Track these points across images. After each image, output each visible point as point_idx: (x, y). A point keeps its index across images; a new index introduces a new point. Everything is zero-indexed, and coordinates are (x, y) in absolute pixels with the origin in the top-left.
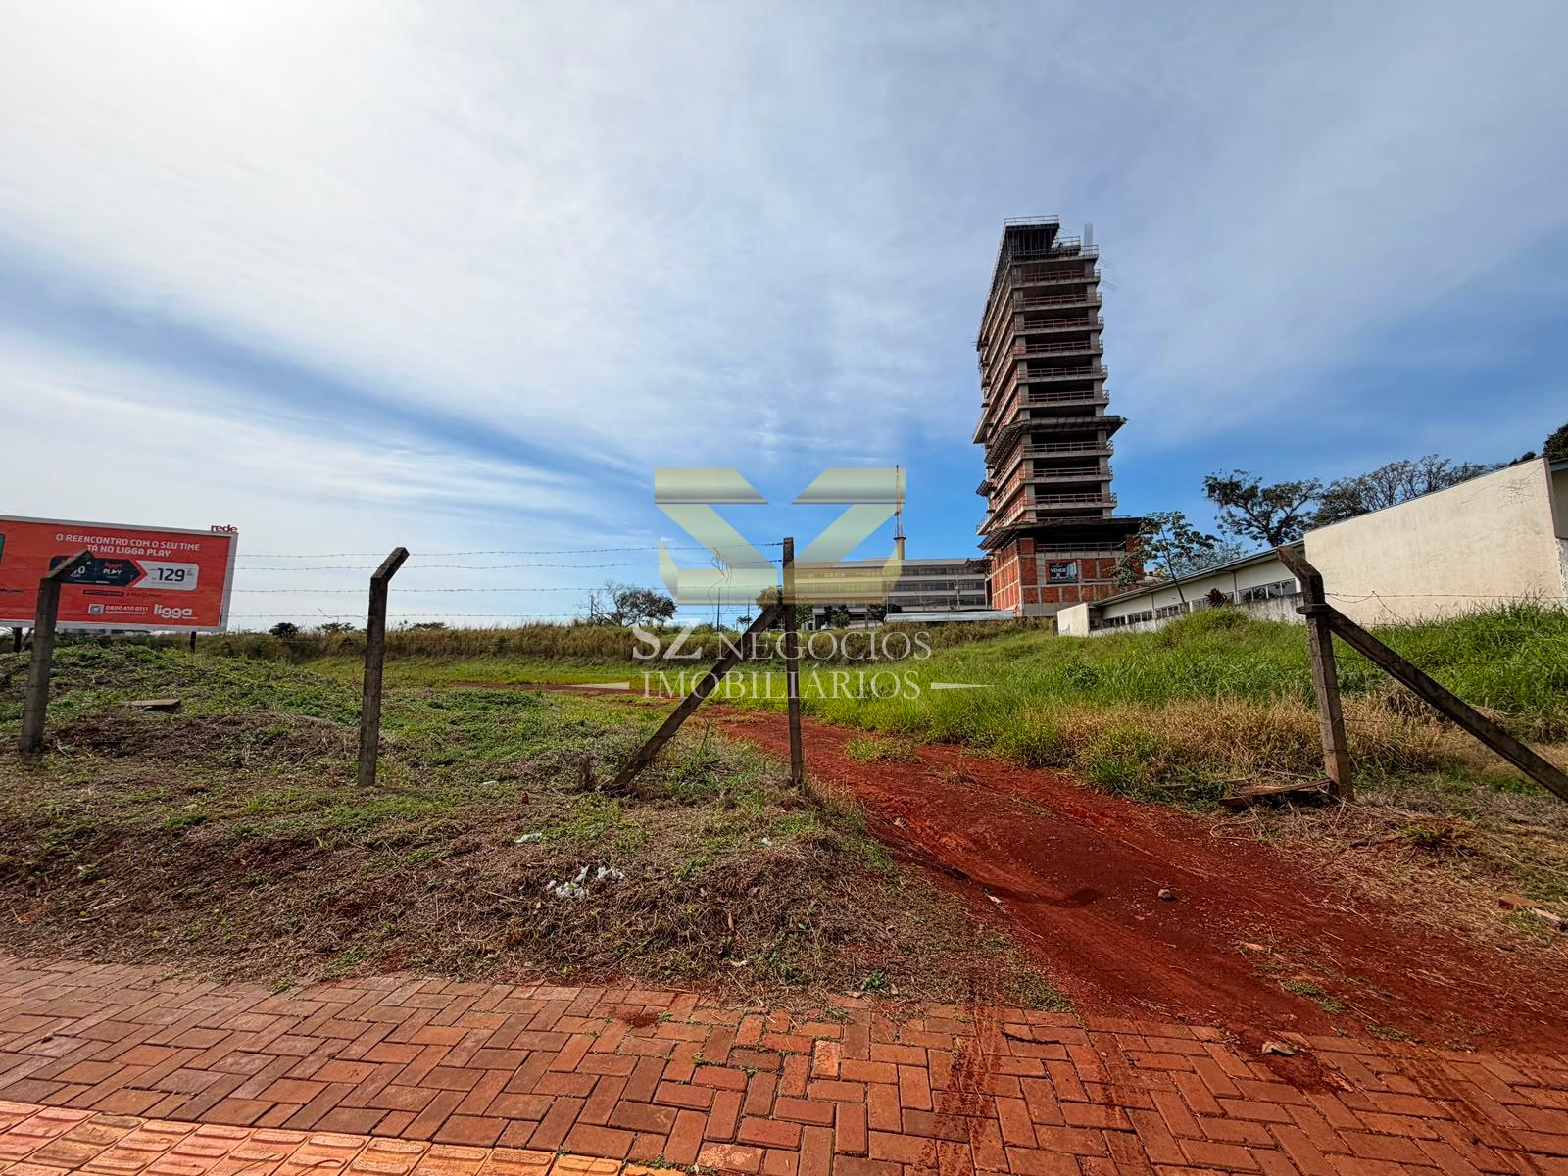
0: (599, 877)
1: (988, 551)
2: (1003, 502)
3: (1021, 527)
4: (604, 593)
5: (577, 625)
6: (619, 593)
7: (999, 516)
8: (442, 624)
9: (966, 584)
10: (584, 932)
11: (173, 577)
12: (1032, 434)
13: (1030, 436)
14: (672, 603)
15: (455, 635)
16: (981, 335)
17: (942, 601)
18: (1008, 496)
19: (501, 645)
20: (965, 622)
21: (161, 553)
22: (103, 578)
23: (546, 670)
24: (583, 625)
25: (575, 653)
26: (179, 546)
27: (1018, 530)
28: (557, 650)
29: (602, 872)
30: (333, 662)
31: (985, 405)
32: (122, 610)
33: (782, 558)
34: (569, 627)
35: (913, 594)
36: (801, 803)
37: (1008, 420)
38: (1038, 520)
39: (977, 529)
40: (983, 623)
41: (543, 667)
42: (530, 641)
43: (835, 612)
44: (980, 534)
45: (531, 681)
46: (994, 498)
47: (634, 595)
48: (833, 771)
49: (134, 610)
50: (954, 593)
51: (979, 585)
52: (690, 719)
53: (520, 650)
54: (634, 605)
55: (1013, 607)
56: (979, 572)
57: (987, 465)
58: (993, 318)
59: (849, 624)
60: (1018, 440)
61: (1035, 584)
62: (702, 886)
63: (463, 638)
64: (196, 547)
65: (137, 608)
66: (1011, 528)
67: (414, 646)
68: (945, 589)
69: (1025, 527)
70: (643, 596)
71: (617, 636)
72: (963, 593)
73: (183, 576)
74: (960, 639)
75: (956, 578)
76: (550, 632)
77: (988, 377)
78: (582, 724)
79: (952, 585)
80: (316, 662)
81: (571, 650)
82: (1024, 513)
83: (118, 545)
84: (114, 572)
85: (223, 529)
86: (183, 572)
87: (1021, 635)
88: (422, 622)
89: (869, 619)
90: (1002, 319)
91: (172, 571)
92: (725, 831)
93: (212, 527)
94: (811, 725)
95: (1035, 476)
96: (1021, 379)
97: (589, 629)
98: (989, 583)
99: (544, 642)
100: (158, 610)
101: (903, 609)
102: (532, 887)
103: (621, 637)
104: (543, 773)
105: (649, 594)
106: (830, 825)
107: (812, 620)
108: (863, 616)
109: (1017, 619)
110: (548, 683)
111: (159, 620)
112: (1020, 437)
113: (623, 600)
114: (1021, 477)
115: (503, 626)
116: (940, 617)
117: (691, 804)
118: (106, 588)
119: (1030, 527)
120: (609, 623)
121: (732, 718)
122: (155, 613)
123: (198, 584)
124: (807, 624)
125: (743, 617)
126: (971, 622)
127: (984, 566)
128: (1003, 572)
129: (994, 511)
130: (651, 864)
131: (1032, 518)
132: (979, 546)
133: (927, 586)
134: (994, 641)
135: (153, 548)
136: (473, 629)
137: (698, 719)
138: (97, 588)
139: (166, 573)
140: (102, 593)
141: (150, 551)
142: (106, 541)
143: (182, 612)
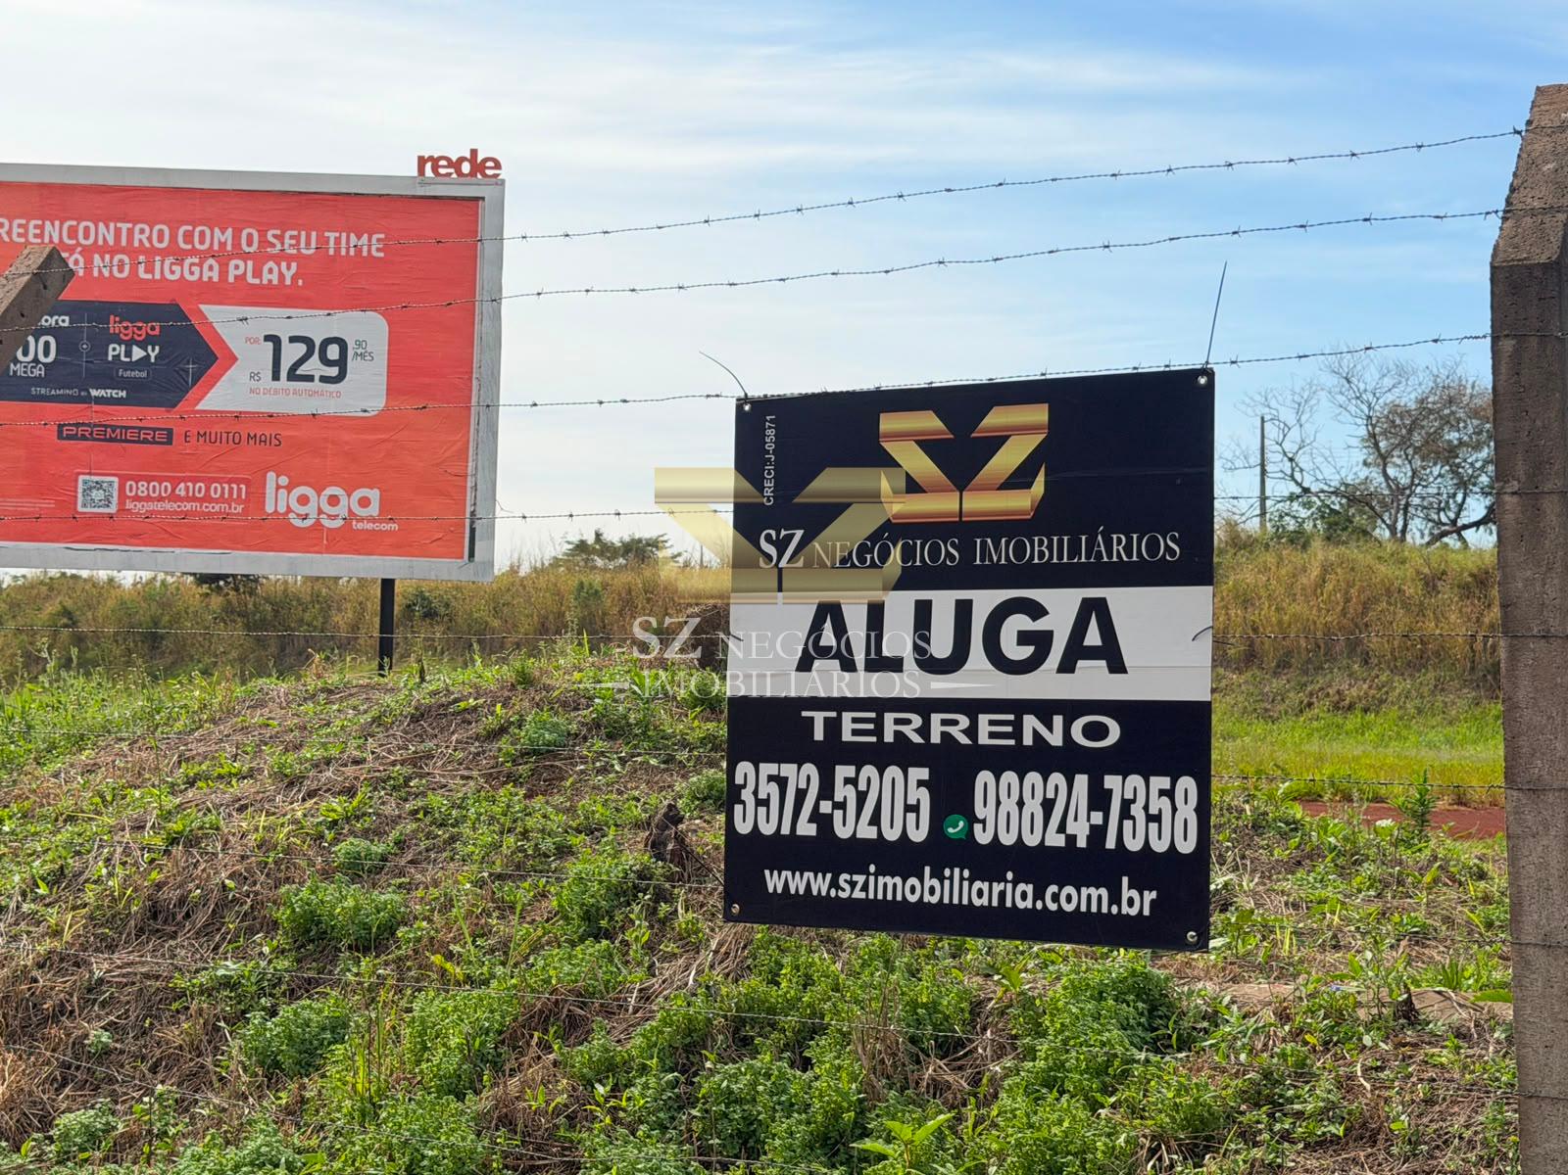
11: (313, 366)
21: (270, 274)
22: (108, 375)
26: (323, 242)
32: (174, 497)
49: (207, 499)
64: (371, 245)
65: (216, 490)
73: (342, 363)
83: (142, 250)
84: (138, 353)
85: (456, 165)
86: (342, 343)
91: (308, 341)
93: (422, 161)
100: (279, 497)
111: (281, 535)
118: (128, 416)
122: (269, 508)
123: (391, 391)
135: (245, 257)
138: (93, 415)
139: (291, 353)
140: (110, 435)
141: (236, 268)
142: (105, 233)
143: (349, 503)
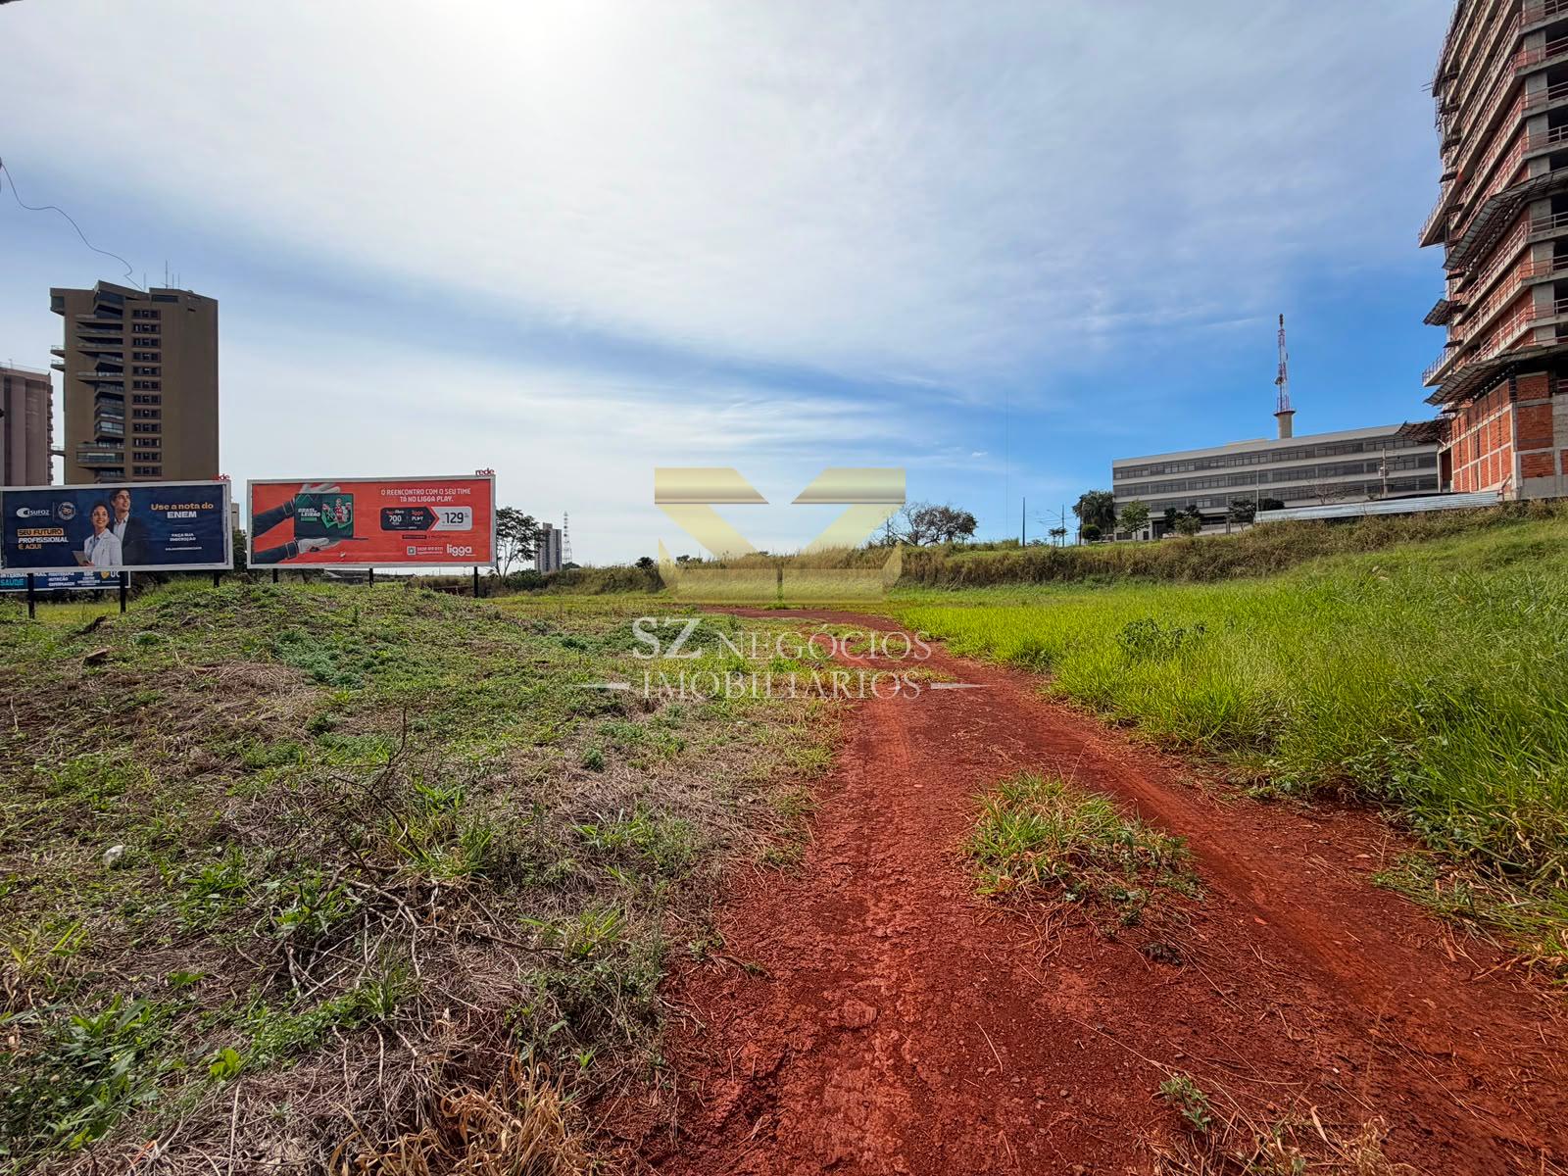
1: (1446, 407)
2: (1481, 325)
3: (1520, 357)
4: (898, 514)
5: (871, 547)
6: (914, 511)
7: (1472, 348)
9: (1404, 462)
11: (456, 519)
12: (1552, 197)
13: (1549, 203)
14: (972, 518)
16: (1444, 65)
17: (1355, 490)
18: (1492, 313)
20: (1397, 515)
21: (446, 499)
22: (413, 524)
24: (877, 547)
26: (457, 491)
27: (1513, 363)
31: (1446, 178)
32: (427, 551)
34: (862, 549)
35: (1304, 483)
37: (1499, 186)
38: (1560, 341)
39: (1424, 378)
40: (1432, 514)
43: (1180, 516)
44: (1429, 385)
46: (1461, 323)
47: (930, 512)
49: (435, 551)
50: (1378, 476)
51: (1427, 461)
54: (931, 523)
55: (1498, 486)
56: (1425, 442)
57: (1447, 273)
58: (1470, 26)
59: (1201, 529)
60: (1522, 212)
61: (1551, 445)
64: (467, 491)
65: (437, 549)
66: (1497, 362)
68: (1362, 472)
69: (1528, 355)
70: (940, 513)
71: (910, 556)
72: (1392, 475)
73: (462, 518)
74: (1383, 540)
75: (1381, 454)
76: (845, 555)
77: (1457, 130)
79: (1373, 466)
82: (1529, 333)
83: (418, 495)
84: (419, 518)
85: (484, 472)
86: (462, 514)
87: (1515, 529)
89: (1232, 522)
90: (1491, 19)
91: (455, 514)
93: (477, 472)
95: (1557, 268)
96: (1531, 108)
97: (882, 551)
98: (1446, 456)
100: (450, 549)
101: (1286, 504)
103: (912, 558)
105: (947, 510)
107: (1147, 527)
108: (1223, 518)
109: (1505, 505)
111: (451, 561)
112: (1527, 206)
113: (919, 519)
114: (1525, 275)
116: (1349, 510)
118: (417, 533)
119: (1544, 352)
120: (904, 543)
122: (449, 552)
123: (473, 524)
124: (1140, 533)
125: (1056, 528)
126: (1407, 514)
127: (1437, 431)
128: (1478, 436)
129: (1460, 343)
131: (1548, 340)
132: (1427, 401)
133: (1326, 470)
134: (1453, 540)
135: (440, 495)
138: (410, 532)
139: (451, 517)
140: (413, 537)
141: (439, 498)
142: (410, 492)
143: (465, 550)
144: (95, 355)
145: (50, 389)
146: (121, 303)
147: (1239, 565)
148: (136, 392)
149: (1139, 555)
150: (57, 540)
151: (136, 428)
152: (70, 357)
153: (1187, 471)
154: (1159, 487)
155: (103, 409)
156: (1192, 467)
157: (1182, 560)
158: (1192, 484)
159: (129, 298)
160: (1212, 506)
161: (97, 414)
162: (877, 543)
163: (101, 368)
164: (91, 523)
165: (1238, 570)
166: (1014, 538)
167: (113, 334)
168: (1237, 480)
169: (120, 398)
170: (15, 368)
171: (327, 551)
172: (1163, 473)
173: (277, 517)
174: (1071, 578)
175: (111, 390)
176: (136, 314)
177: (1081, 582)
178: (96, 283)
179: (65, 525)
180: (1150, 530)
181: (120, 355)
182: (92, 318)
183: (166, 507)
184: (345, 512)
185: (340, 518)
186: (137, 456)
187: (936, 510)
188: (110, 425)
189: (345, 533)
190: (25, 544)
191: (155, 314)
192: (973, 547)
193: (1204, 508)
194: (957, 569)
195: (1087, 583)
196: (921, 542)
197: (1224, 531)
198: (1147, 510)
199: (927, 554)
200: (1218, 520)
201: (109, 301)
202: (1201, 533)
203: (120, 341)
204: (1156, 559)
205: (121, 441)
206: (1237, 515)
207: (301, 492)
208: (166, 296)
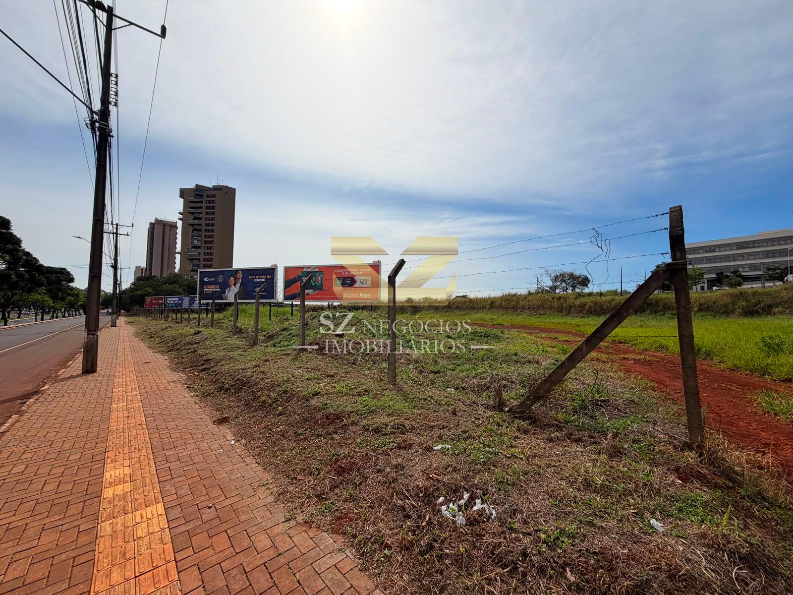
0: (475, 508)
4: (545, 275)
5: (530, 293)
6: (553, 275)
8: (467, 296)
10: (452, 564)
14: (587, 278)
15: (471, 301)
19: (491, 305)
23: (514, 317)
24: (533, 294)
25: (529, 308)
28: (520, 307)
29: (478, 506)
30: (426, 313)
33: (668, 226)
34: (525, 295)
36: (704, 476)
41: (513, 316)
42: (506, 303)
43: (728, 277)
45: (503, 323)
47: (562, 275)
48: (741, 423)
52: (593, 354)
53: (501, 307)
54: (563, 281)
59: (743, 284)
62: (569, 565)
63: (475, 302)
67: (455, 306)
70: (568, 275)
71: (553, 298)
76: (516, 298)
78: (516, 355)
80: (420, 313)
81: (527, 307)
84: (349, 282)
88: (459, 295)
89: (766, 280)
92: (604, 491)
94: (708, 369)
97: (536, 296)
99: (513, 303)
102: (428, 498)
103: (555, 300)
104: (480, 388)
105: (573, 274)
106: (752, 516)
107: (704, 283)
108: (760, 278)
110: (512, 325)
113: (556, 278)
115: (492, 296)
117: (578, 441)
120: (548, 291)
121: (629, 356)
124: (699, 287)
130: (522, 512)
136: (479, 297)
137: (600, 355)
139: (362, 281)
144: (193, 213)
145: (177, 228)
146: (203, 192)
147: (777, 307)
148: (206, 228)
149: (703, 300)
150: (217, 290)
151: (205, 242)
152: (185, 215)
153: (731, 250)
154: (710, 260)
155: (195, 235)
156: (735, 248)
157: (734, 303)
158: (735, 257)
159: (205, 190)
160: (750, 270)
161: (192, 237)
162: (532, 291)
163: (195, 219)
164: (228, 283)
165: (776, 310)
166: (614, 289)
167: (199, 205)
168: (767, 254)
169: (200, 230)
170: (167, 220)
171: (312, 295)
172: (714, 251)
173: (294, 281)
174: (656, 312)
175: (197, 227)
176: (207, 196)
177: (663, 315)
178: (195, 185)
179: (220, 284)
180: (706, 285)
181: (201, 213)
182: (193, 199)
183: (254, 277)
184: (320, 279)
185: (318, 282)
186: (205, 254)
187: (566, 274)
188: (196, 241)
189: (320, 288)
190: (206, 291)
191: (214, 196)
192: (590, 294)
193: (744, 271)
194: (583, 306)
195: (667, 315)
196: (557, 291)
197: (760, 285)
198: (704, 273)
199: (564, 297)
200: (756, 279)
201: (199, 192)
202: (743, 287)
203: (201, 208)
204: (715, 303)
205: (200, 248)
206: (770, 276)
207: (304, 271)
208: (218, 188)
